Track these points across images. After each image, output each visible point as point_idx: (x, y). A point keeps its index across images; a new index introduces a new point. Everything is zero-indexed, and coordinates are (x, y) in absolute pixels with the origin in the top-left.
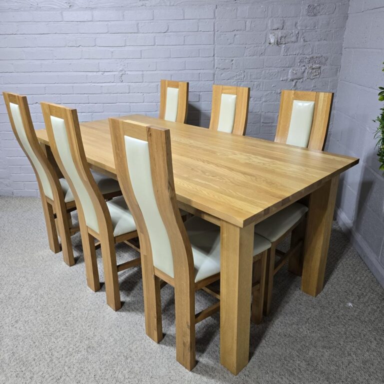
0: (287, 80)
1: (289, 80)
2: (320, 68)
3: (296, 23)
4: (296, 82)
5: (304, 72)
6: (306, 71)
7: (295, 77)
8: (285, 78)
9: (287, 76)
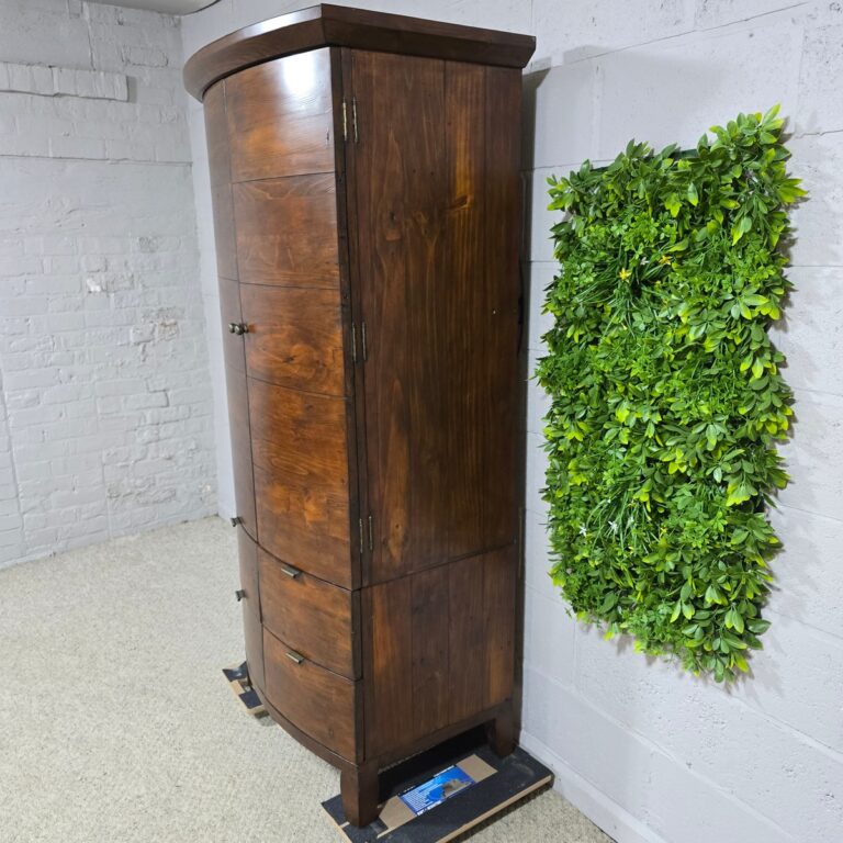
0: (129, 344)
1: (132, 344)
2: (175, 324)
3: (126, 263)
4: (145, 346)
5: (154, 330)
6: (157, 330)
7: (141, 339)
8: (125, 342)
9: (128, 337)
